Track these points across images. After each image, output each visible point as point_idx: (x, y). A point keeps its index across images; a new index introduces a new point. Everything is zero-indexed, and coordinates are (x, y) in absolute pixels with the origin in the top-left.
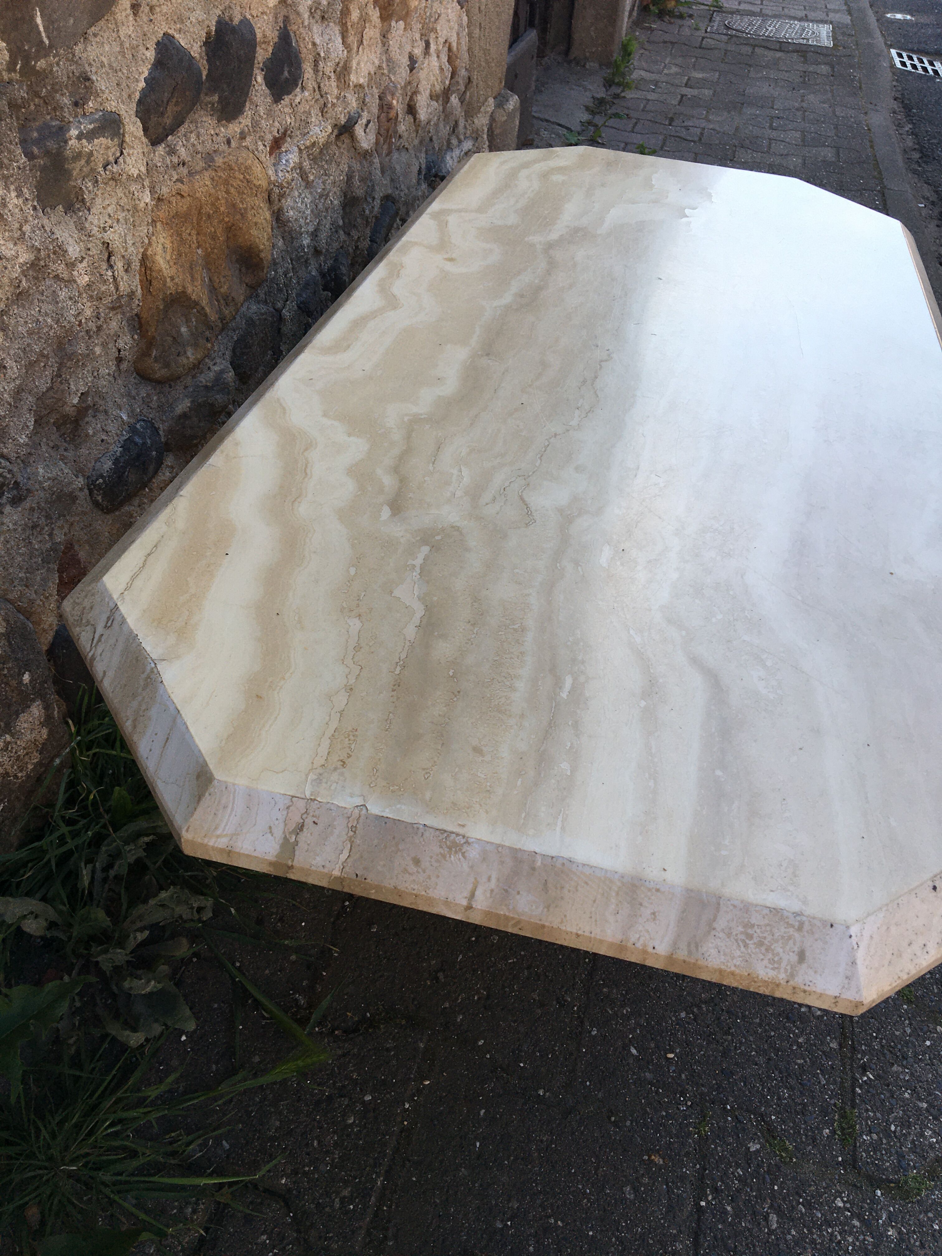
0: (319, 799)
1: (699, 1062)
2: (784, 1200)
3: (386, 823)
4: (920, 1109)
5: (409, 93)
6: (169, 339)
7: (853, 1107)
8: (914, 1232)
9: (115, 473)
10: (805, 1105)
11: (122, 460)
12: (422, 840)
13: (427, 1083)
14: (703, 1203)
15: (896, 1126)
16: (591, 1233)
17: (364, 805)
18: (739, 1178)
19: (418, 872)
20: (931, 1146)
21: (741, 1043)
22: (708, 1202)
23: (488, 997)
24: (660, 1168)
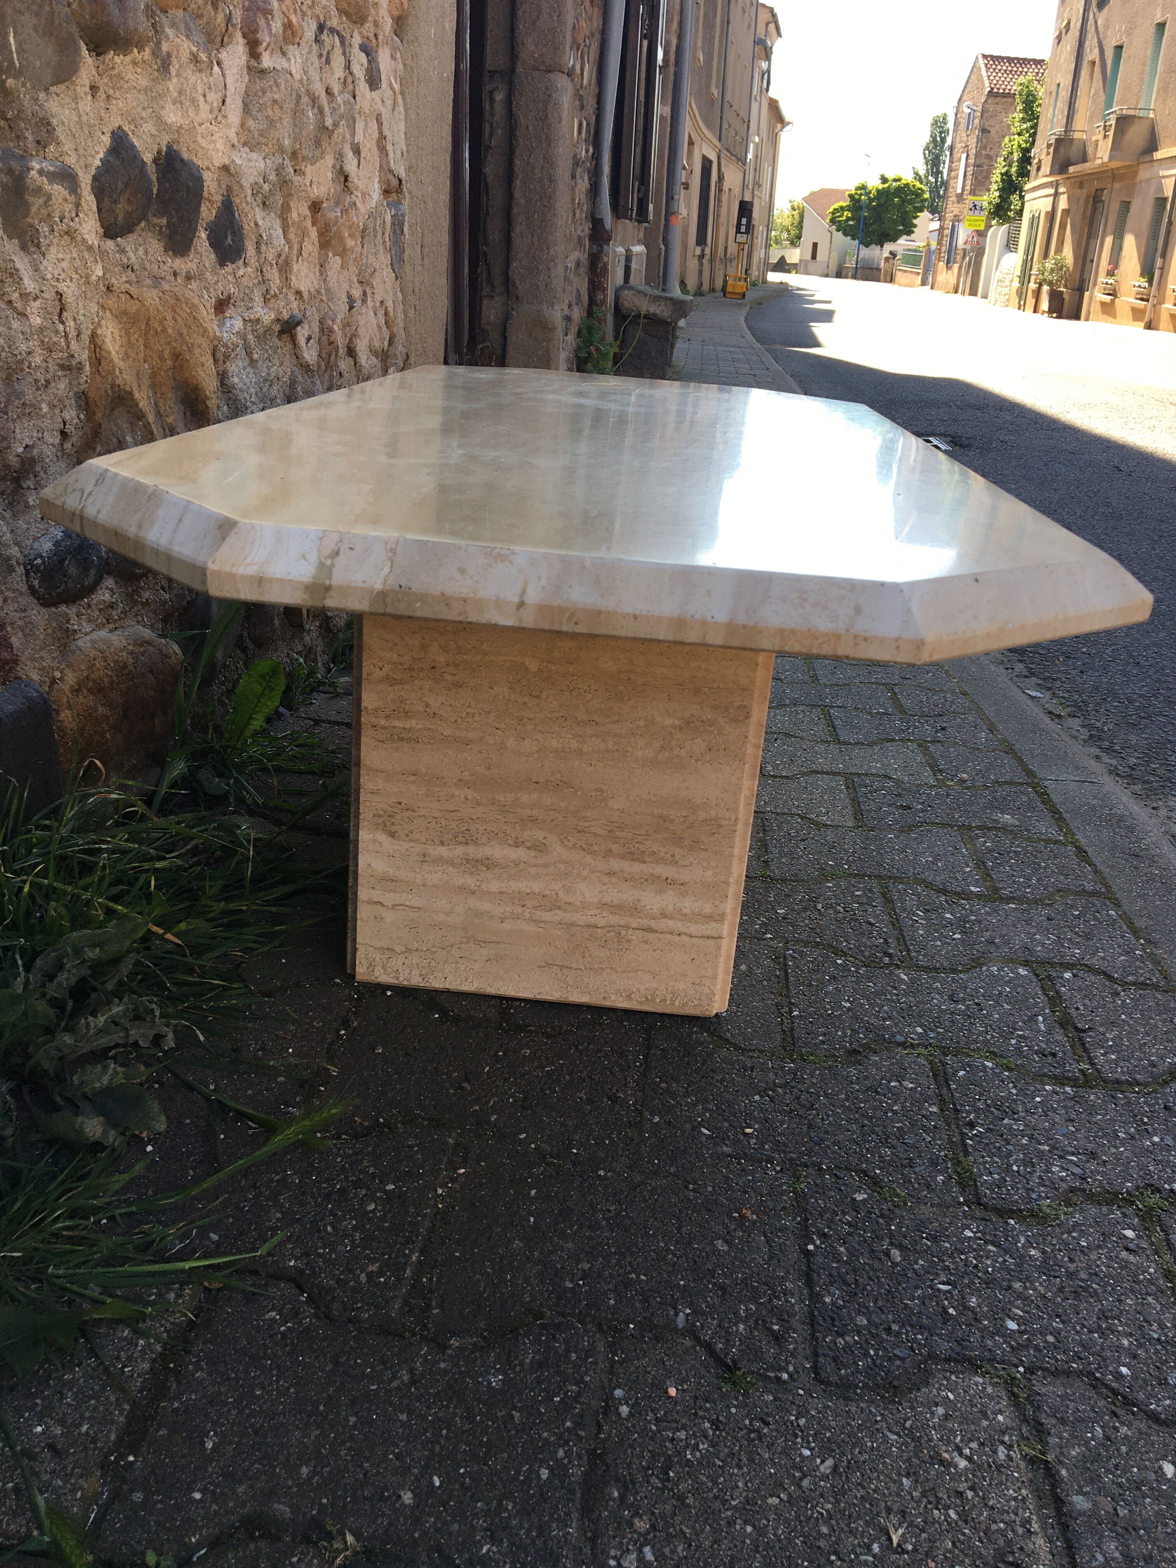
0: (352, 533)
1: (782, 1134)
2: (905, 1236)
4: (1043, 1151)
5: (349, 335)
6: (115, 440)
7: (967, 1154)
8: (1060, 1250)
9: (55, 555)
10: (911, 1159)
11: (63, 544)
12: (465, 554)
13: (462, 1171)
14: (811, 1247)
15: (1018, 1166)
16: (682, 1283)
17: (403, 535)
18: (849, 1224)
19: (465, 579)
20: (1062, 1179)
21: (828, 1116)
22: (816, 1246)
23: (525, 1099)
24: (755, 1222)
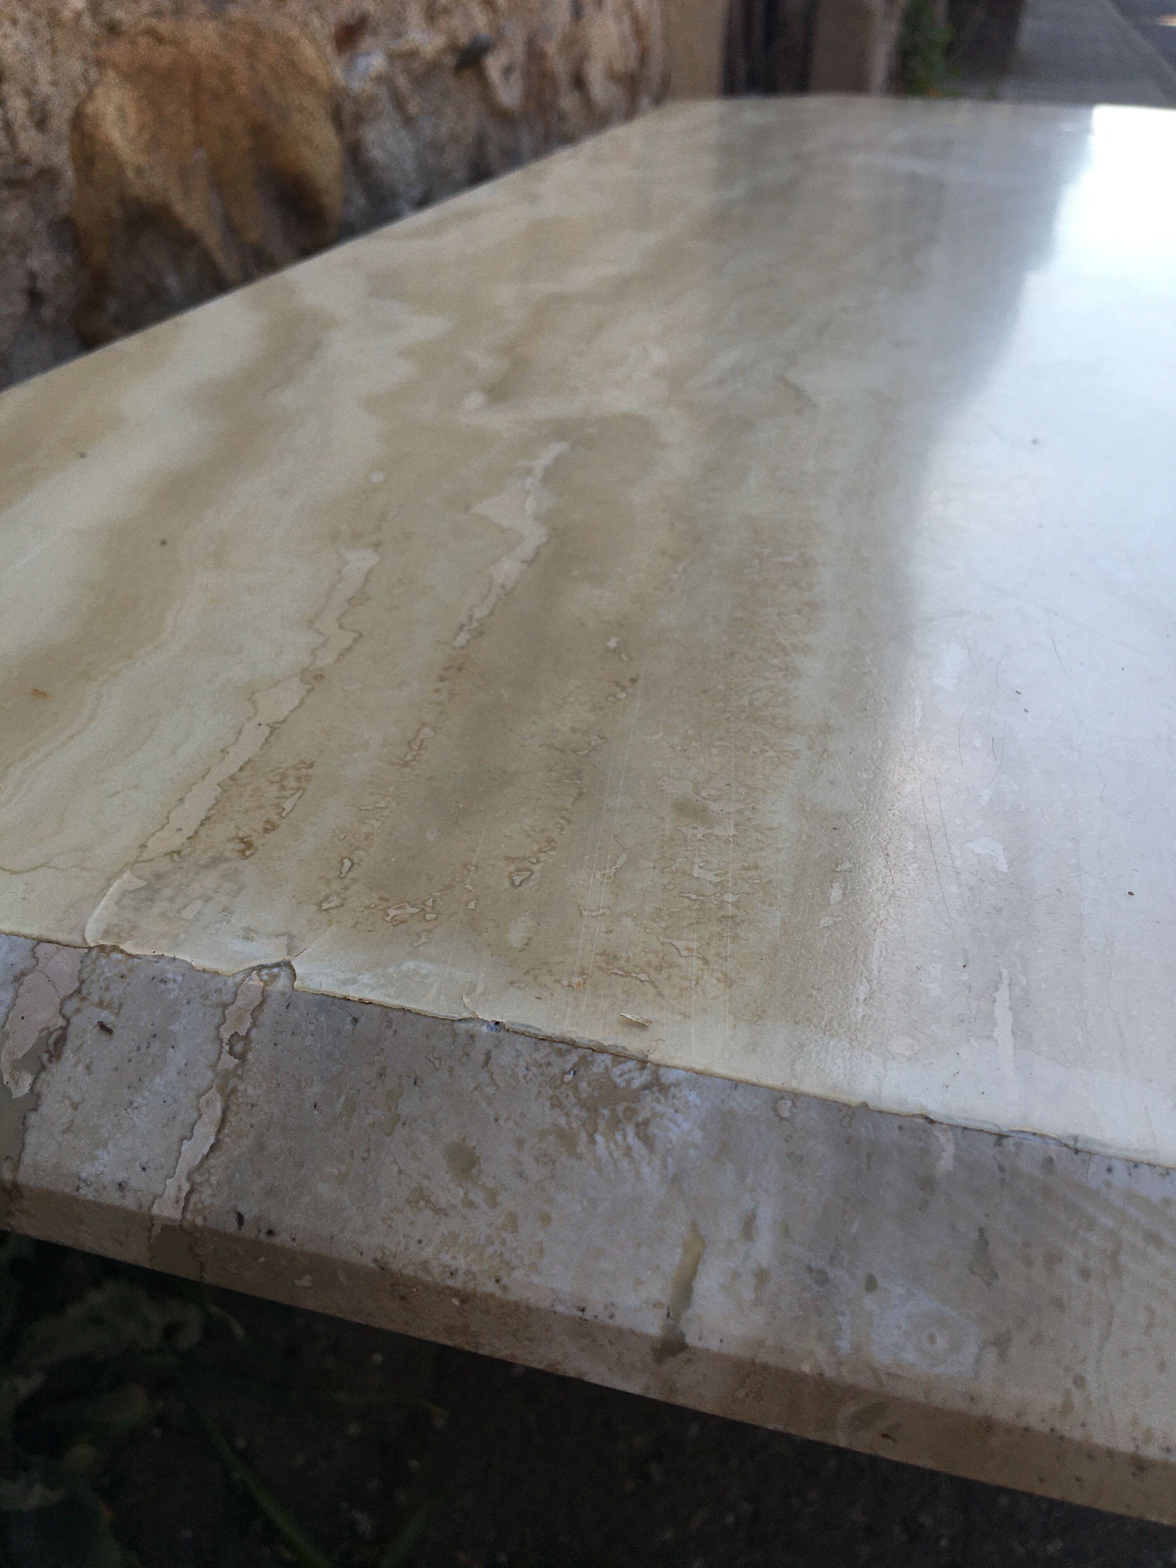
0: (127, 947)
3: (355, 1020)
5: (573, 59)
12: (484, 1077)
17: (288, 965)
19: (470, 1204)
